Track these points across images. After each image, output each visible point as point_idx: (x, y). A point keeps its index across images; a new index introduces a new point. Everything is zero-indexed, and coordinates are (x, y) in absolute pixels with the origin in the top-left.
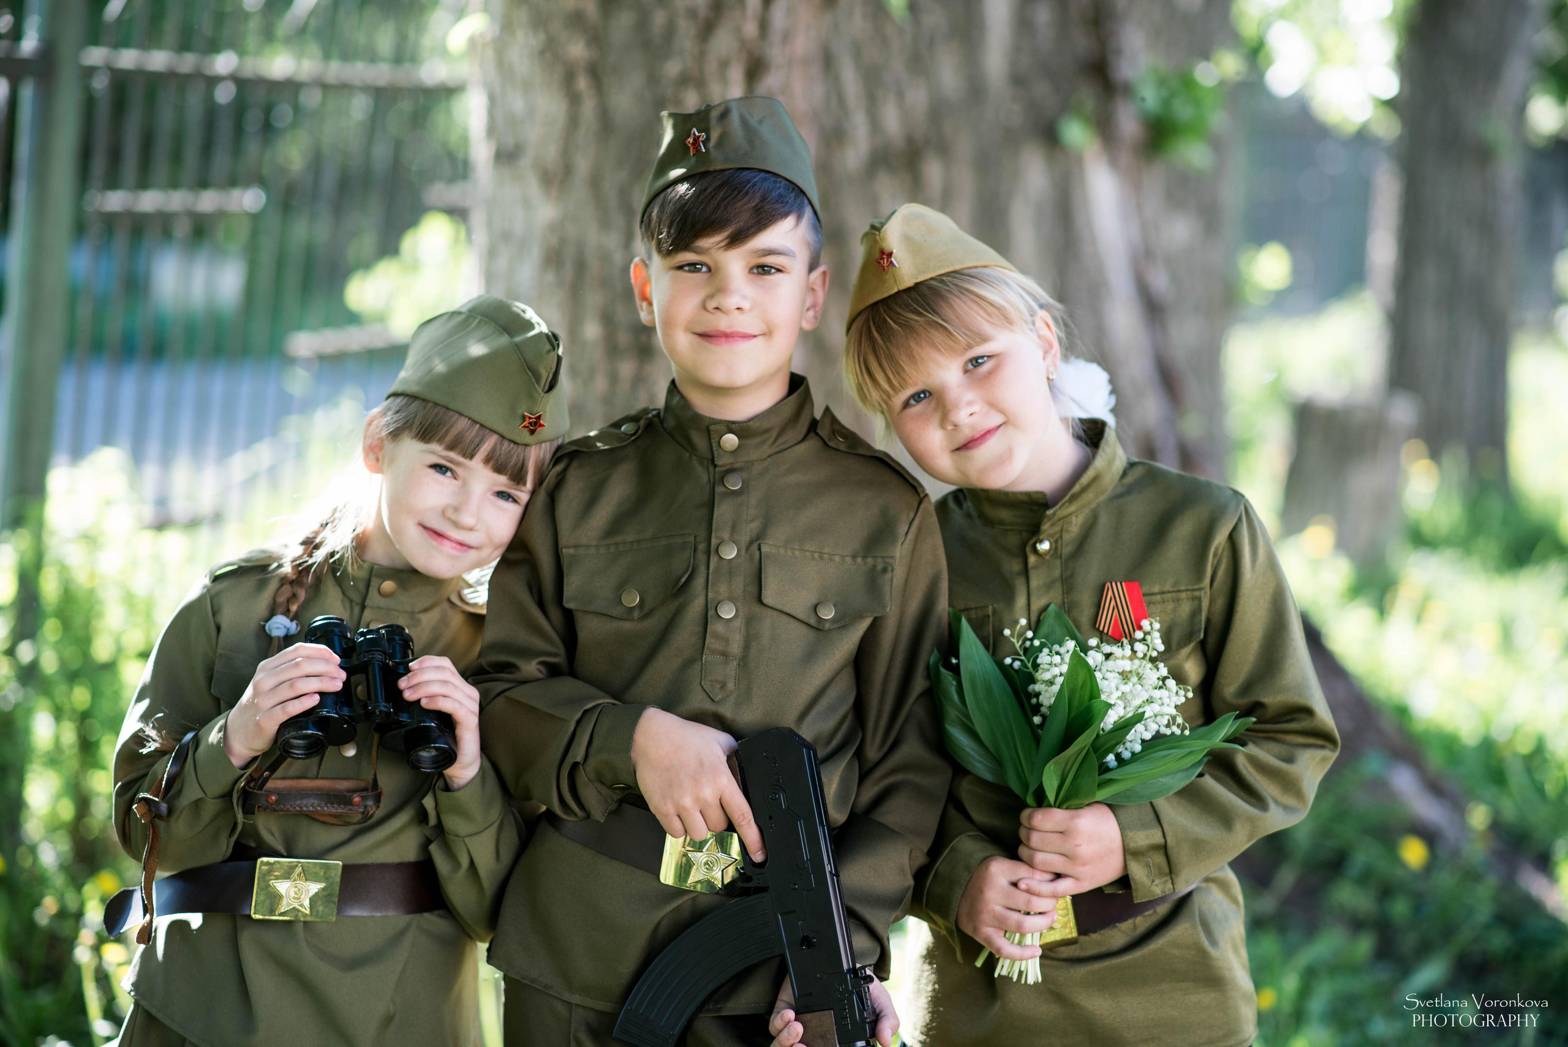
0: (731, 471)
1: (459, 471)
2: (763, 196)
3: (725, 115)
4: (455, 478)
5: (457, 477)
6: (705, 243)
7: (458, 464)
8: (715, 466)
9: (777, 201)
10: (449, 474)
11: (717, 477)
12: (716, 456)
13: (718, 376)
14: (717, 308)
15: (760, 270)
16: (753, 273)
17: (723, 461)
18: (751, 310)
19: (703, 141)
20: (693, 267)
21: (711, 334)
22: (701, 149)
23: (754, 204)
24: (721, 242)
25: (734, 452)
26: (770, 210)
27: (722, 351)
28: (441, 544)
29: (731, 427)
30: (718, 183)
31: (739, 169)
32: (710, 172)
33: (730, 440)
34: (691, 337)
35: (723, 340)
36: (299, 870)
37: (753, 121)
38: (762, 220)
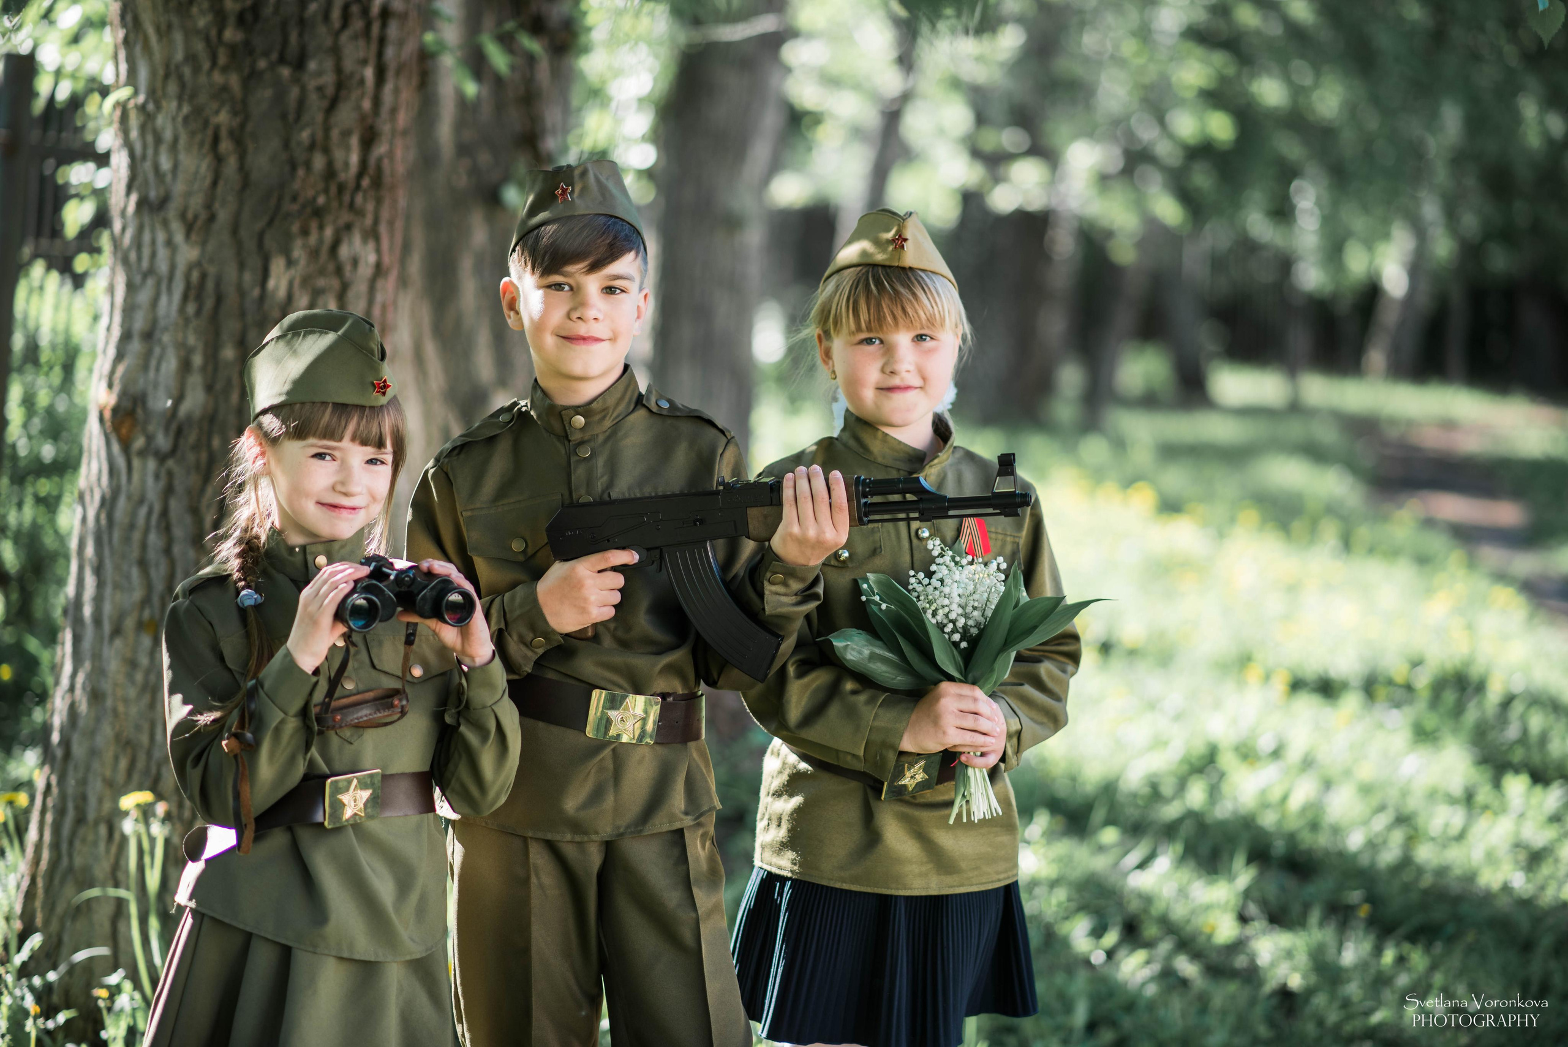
0: (582, 443)
1: (336, 453)
2: (616, 235)
3: (584, 173)
4: (334, 460)
5: (335, 458)
6: (571, 269)
7: (334, 448)
8: (569, 441)
9: (625, 239)
10: (328, 458)
11: (572, 448)
12: (569, 433)
13: (577, 369)
14: (579, 318)
15: (608, 290)
16: (603, 293)
17: (576, 437)
18: (603, 320)
19: (569, 193)
20: (558, 287)
21: (572, 337)
22: (568, 198)
23: (608, 241)
24: (583, 268)
25: (583, 429)
26: (620, 246)
27: (581, 349)
28: (340, 513)
29: (578, 410)
30: (581, 225)
31: (596, 214)
32: (575, 216)
33: (580, 420)
34: (555, 338)
35: (582, 342)
36: (355, 782)
37: (603, 179)
38: (613, 254)
